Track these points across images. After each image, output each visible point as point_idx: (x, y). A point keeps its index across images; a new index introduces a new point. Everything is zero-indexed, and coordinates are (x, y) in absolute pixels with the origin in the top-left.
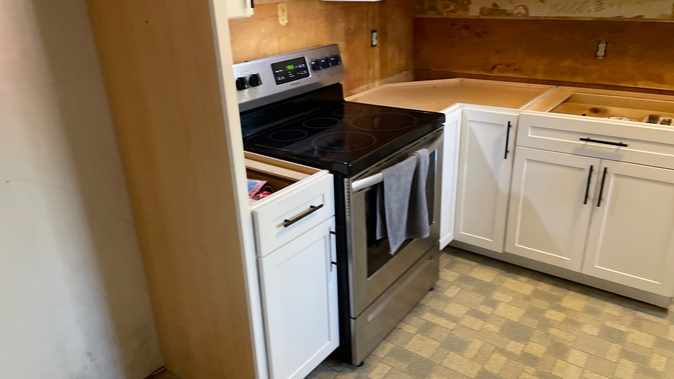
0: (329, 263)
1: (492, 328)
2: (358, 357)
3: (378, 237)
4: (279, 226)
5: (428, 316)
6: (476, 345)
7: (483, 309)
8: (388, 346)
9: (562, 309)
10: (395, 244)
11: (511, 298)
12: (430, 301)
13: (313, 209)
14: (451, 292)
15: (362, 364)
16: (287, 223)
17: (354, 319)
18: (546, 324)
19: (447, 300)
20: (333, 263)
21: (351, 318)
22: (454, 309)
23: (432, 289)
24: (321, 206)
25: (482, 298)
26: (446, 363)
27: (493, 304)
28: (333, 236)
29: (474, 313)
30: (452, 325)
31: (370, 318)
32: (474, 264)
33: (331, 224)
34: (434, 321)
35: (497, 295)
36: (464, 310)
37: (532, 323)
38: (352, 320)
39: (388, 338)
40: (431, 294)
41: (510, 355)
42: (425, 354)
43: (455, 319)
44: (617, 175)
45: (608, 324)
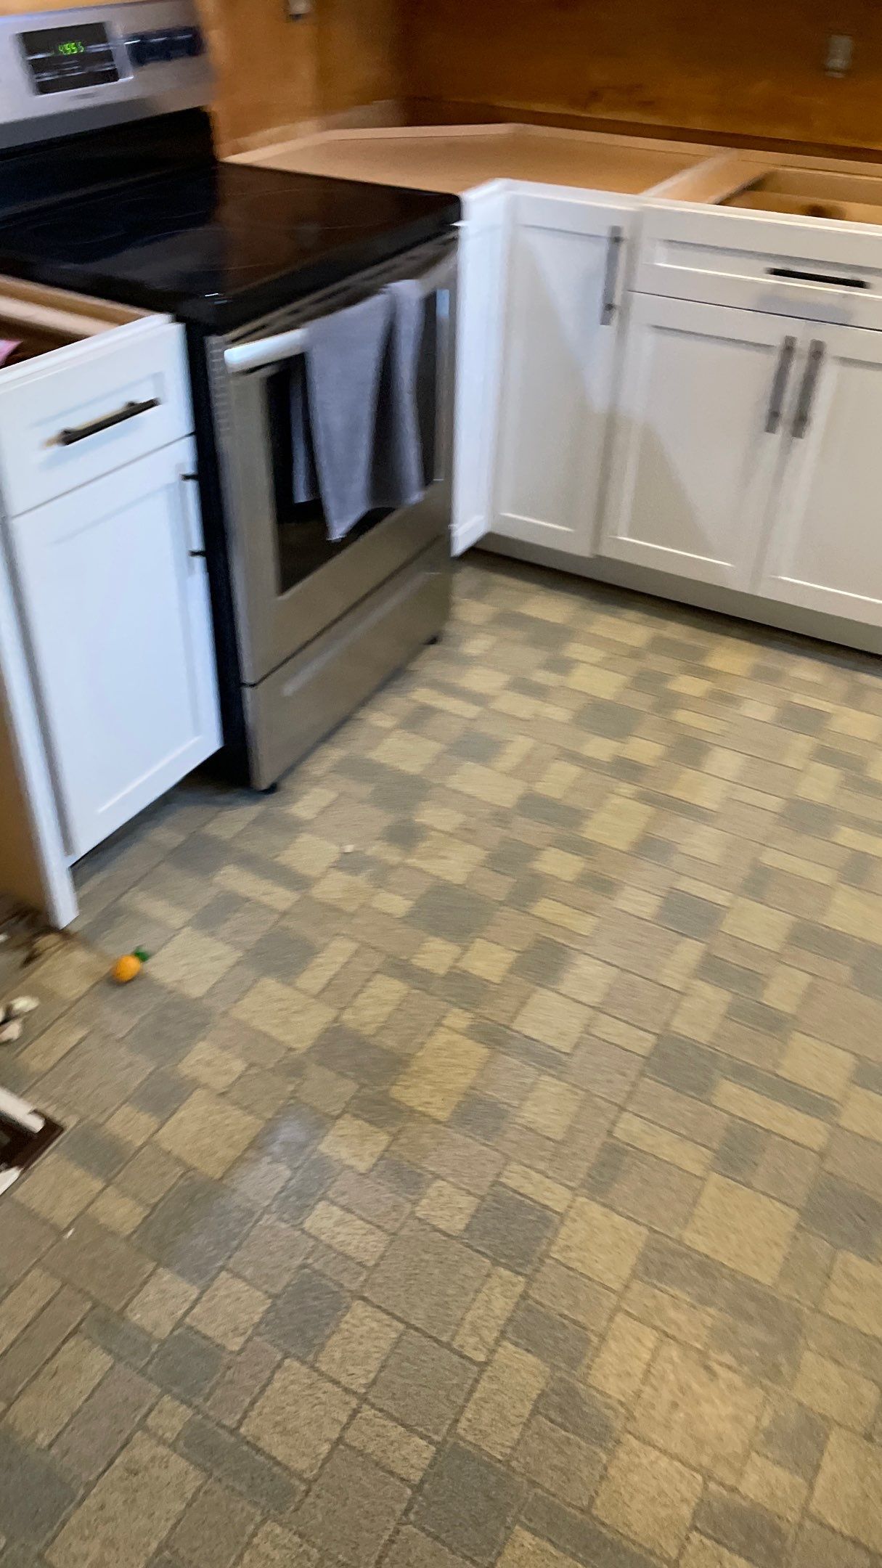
0: (184, 554)
1: (557, 713)
2: (265, 772)
3: (301, 496)
4: (50, 442)
5: (422, 695)
6: (519, 746)
7: (542, 677)
8: (333, 754)
9: (705, 673)
10: (341, 517)
11: (603, 654)
12: (430, 665)
13: (134, 409)
14: (476, 646)
15: (273, 789)
16: (70, 437)
17: (253, 685)
18: (670, 702)
19: (468, 662)
20: (194, 554)
21: (244, 684)
22: (479, 680)
23: (434, 641)
24: (151, 404)
25: (540, 655)
26: (454, 782)
27: (563, 666)
28: (191, 486)
29: (523, 686)
30: (471, 711)
31: (289, 689)
32: (533, 587)
33: (184, 455)
34: (433, 703)
35: (575, 650)
36: (501, 679)
37: (640, 701)
38: (248, 692)
39: (335, 739)
40: (433, 649)
41: (589, 764)
42: (412, 767)
43: (478, 699)
44: (845, 361)
45: (798, 699)
